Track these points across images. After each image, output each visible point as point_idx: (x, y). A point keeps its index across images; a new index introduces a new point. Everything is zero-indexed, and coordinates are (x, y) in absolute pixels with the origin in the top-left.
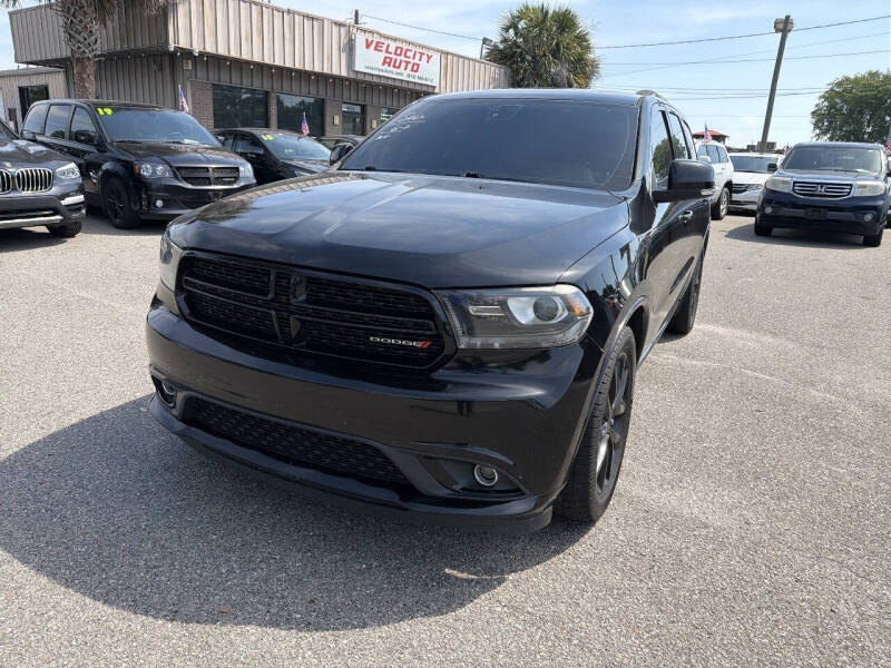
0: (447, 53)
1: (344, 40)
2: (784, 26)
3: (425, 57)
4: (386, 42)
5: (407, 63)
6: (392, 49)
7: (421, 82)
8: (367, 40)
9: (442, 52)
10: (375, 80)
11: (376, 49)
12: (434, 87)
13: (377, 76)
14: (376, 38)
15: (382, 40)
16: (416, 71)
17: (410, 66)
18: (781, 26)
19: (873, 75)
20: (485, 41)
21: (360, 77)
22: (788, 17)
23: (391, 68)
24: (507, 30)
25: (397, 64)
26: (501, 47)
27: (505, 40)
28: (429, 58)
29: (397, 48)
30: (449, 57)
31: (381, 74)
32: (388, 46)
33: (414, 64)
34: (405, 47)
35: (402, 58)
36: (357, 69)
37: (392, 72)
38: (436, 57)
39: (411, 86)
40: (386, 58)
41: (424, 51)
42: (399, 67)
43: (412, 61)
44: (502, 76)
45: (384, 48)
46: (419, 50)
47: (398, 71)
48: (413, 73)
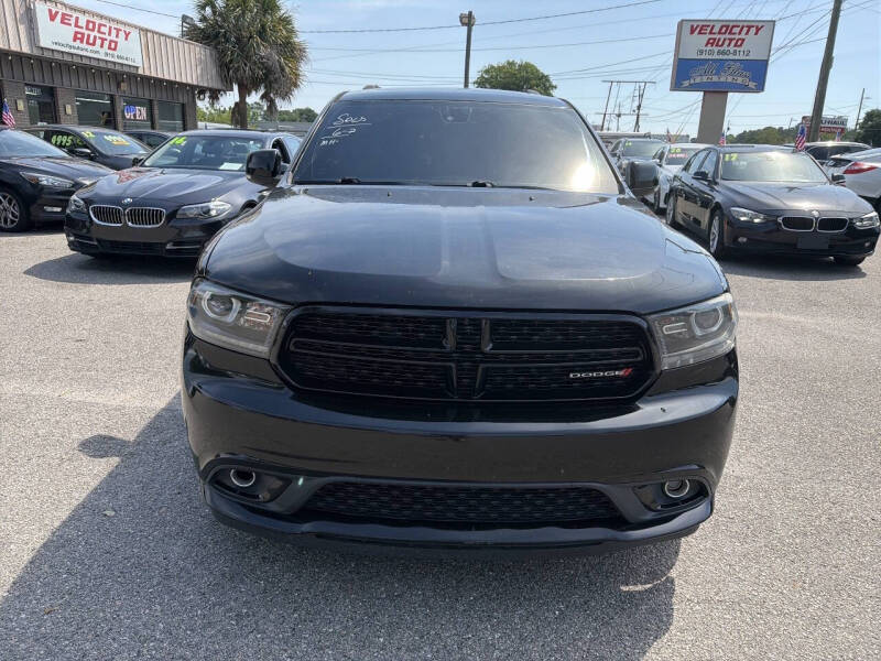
0: (147, 30)
1: (20, 10)
2: (468, 21)
3: (122, 34)
4: (75, 15)
5: (103, 40)
6: (82, 22)
7: (120, 61)
8: (50, 11)
9: (141, 29)
10: (66, 58)
11: (62, 22)
12: (137, 68)
13: (68, 53)
14: (62, 10)
15: (68, 12)
16: (115, 49)
17: (106, 44)
18: (466, 21)
19: (511, 64)
20: (184, 18)
21: (47, 55)
22: (470, 13)
23: (84, 45)
24: (203, 7)
25: (91, 41)
26: (201, 25)
27: (204, 19)
28: (127, 35)
29: (88, 22)
30: (149, 35)
31: (72, 51)
32: (77, 19)
33: (111, 41)
34: (98, 21)
35: (96, 33)
36: (42, 44)
37: (86, 50)
38: (134, 34)
39: (110, 66)
40: (76, 33)
41: (119, 26)
42: (94, 44)
43: (109, 38)
44: (209, 59)
45: (73, 22)
46: (114, 25)
47: (94, 48)
48: (111, 52)
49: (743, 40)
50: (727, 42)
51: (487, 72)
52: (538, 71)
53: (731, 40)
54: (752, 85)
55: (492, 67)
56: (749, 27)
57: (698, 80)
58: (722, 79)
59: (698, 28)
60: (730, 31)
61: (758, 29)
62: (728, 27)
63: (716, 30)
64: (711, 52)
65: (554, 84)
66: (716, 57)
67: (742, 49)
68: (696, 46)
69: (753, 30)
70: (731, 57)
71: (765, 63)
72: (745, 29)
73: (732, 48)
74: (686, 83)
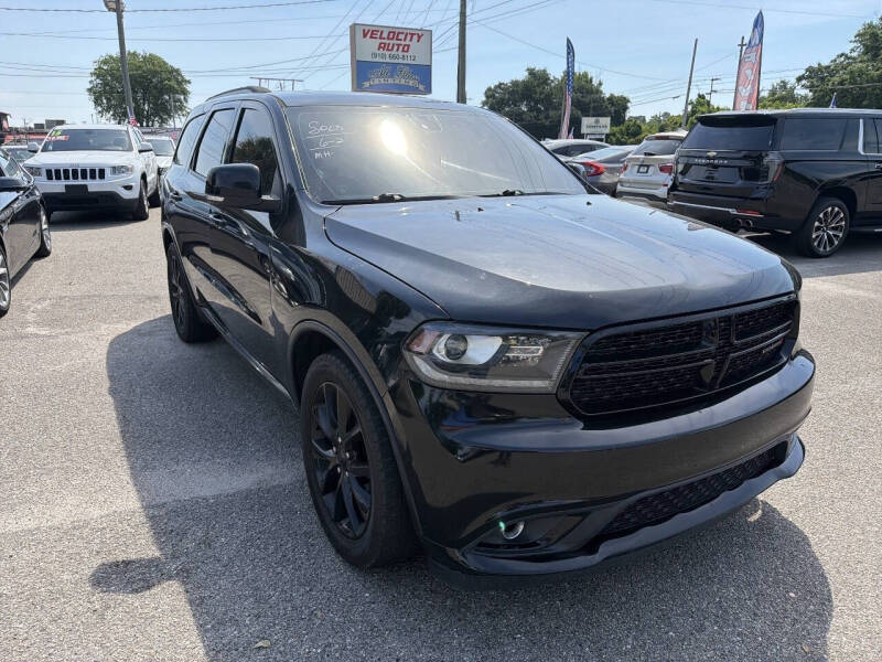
18: (113, 6)
49: (408, 46)
50: (396, 47)
51: (105, 62)
52: (165, 64)
53: (399, 45)
54: (421, 87)
55: (111, 57)
56: (412, 35)
57: (377, 81)
58: (397, 82)
59: (371, 32)
60: (396, 37)
61: (419, 37)
62: (394, 33)
63: (385, 35)
64: (383, 56)
65: (187, 78)
66: (388, 60)
67: (408, 54)
68: (369, 49)
69: (415, 37)
70: (400, 61)
71: (429, 67)
72: (409, 37)
73: (401, 54)
74: (367, 84)
